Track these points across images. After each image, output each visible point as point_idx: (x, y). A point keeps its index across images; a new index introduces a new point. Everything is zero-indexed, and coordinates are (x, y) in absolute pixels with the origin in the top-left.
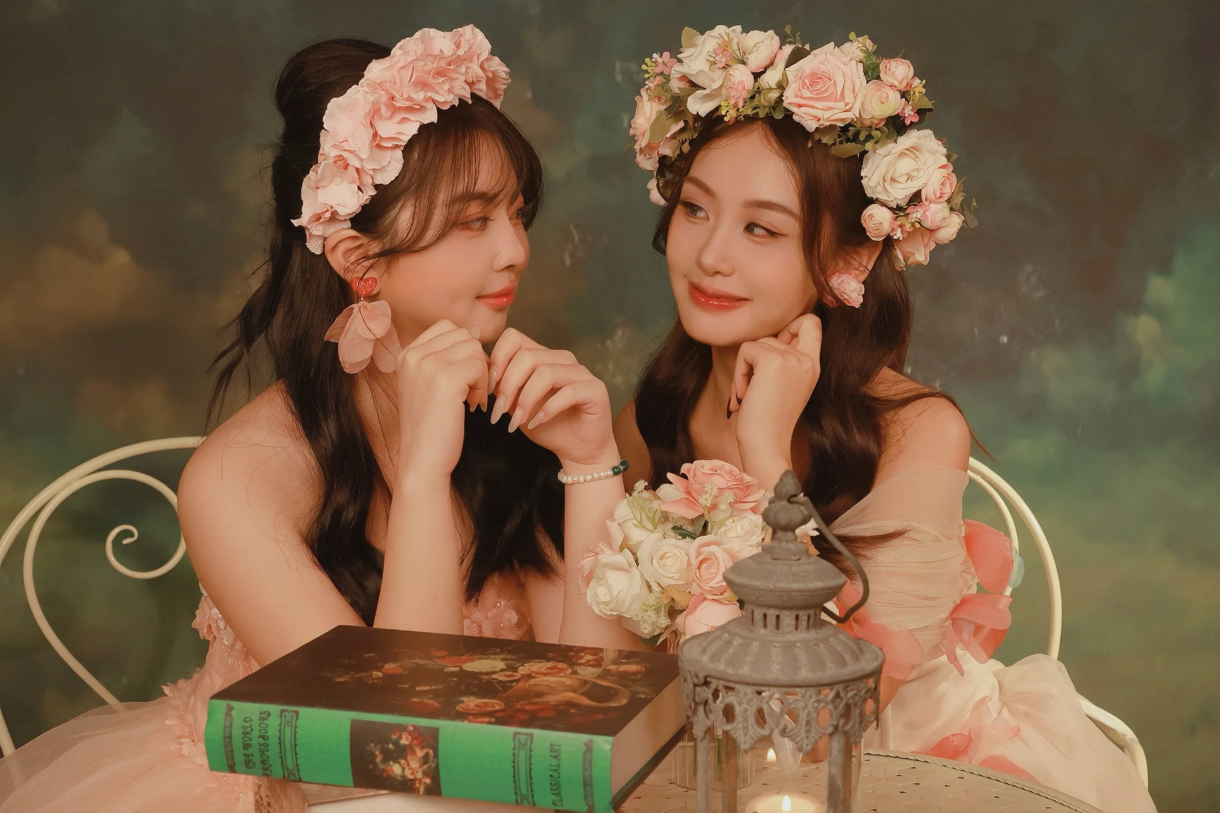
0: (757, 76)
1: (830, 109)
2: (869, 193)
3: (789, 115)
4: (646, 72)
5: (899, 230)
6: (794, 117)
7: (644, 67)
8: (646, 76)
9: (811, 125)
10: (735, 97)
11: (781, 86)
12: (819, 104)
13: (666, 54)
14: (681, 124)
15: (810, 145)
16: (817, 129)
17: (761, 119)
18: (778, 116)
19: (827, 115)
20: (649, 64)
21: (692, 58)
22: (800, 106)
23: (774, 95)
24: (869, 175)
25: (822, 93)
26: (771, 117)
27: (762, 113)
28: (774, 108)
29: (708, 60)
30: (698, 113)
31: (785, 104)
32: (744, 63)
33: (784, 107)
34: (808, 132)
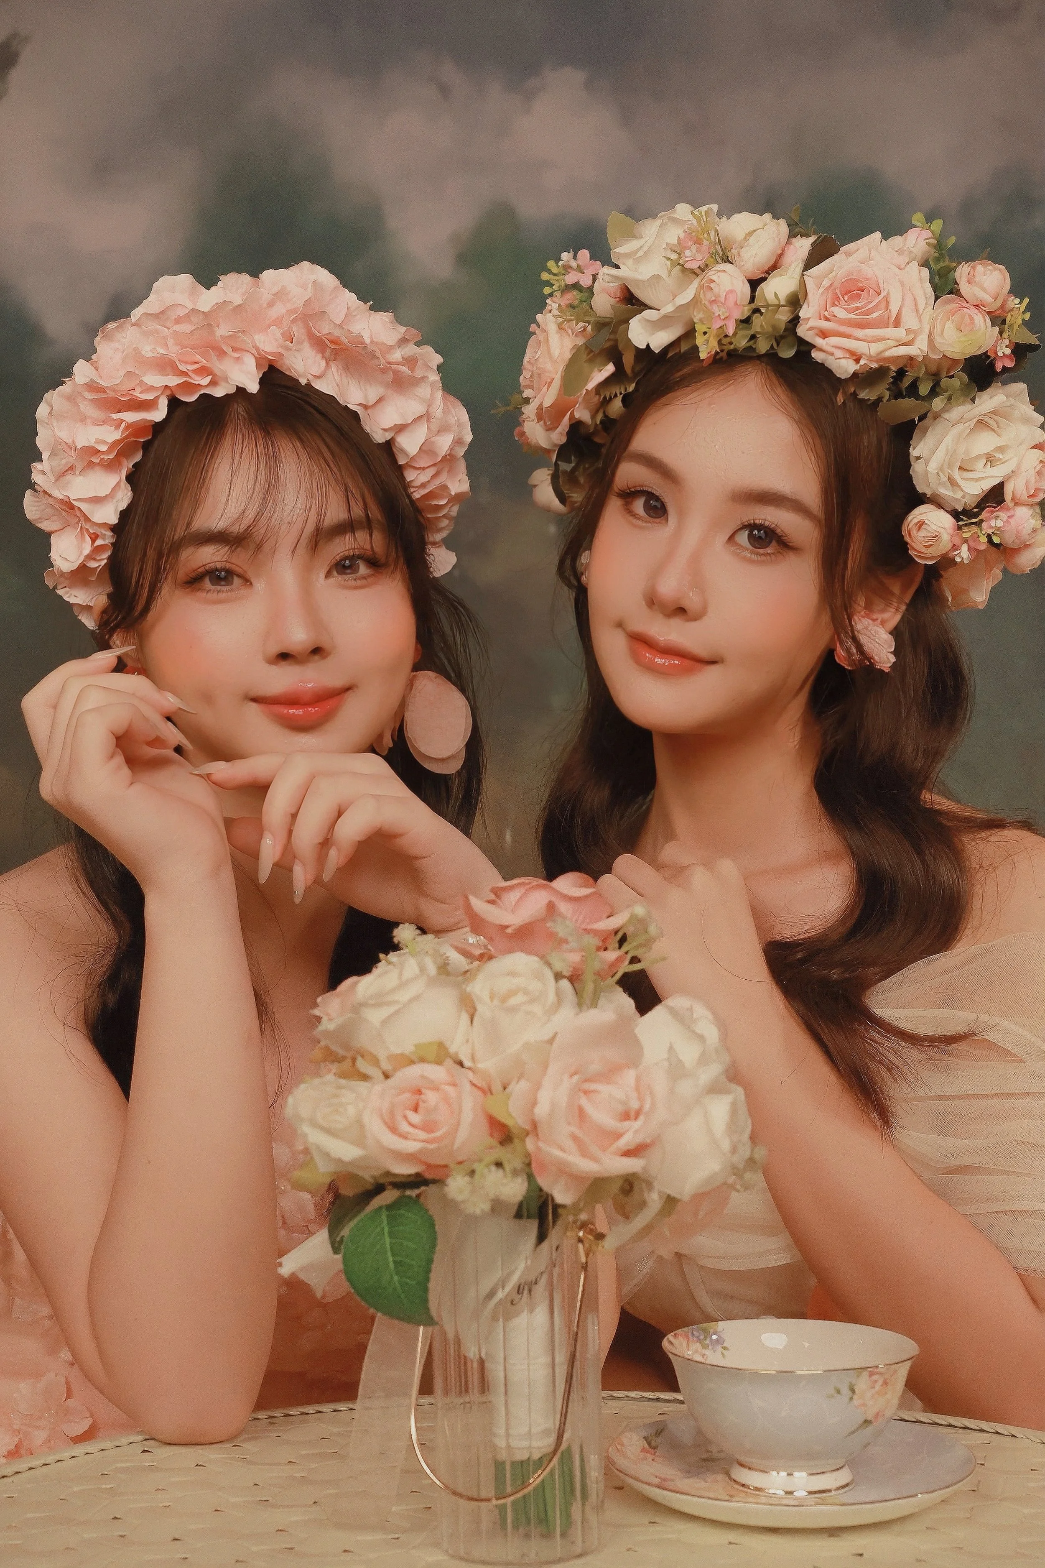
0: (755, 284)
1: (877, 339)
2: (921, 488)
3: (805, 348)
4: (549, 284)
5: (965, 547)
6: (815, 354)
7: (545, 276)
8: (547, 290)
9: (844, 367)
10: (722, 317)
11: (795, 301)
13: (584, 254)
14: (610, 368)
15: (840, 399)
16: (855, 375)
17: (760, 357)
18: (787, 353)
19: (875, 349)
20: (555, 270)
21: (640, 253)
22: (824, 334)
23: (784, 316)
24: (925, 455)
25: (868, 313)
26: (776, 354)
27: (763, 347)
28: (779, 339)
29: (669, 259)
30: (648, 346)
31: (801, 331)
32: (727, 260)
33: (799, 337)
34: (839, 379)
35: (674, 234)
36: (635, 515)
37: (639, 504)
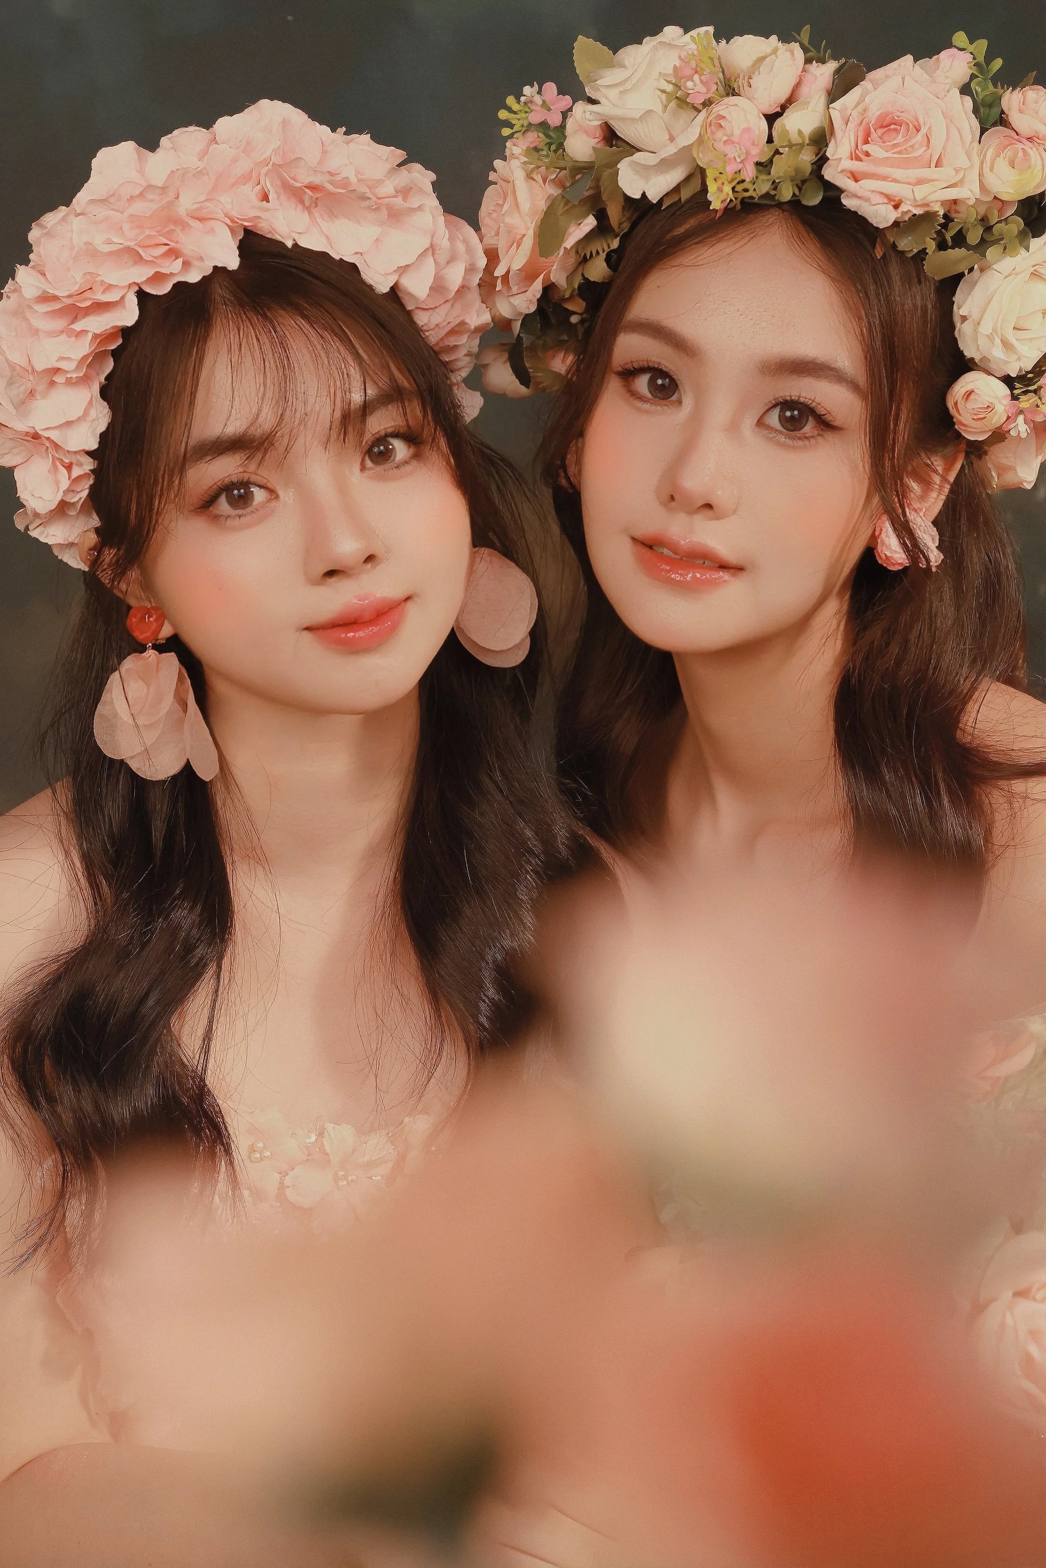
0: (771, 119)
1: (920, 182)
2: (968, 354)
3: (832, 193)
4: (506, 124)
5: (1020, 420)
6: (845, 201)
7: (502, 115)
8: (505, 132)
9: (882, 215)
10: (739, 160)
11: (820, 139)
12: (899, 173)
13: (550, 88)
14: (592, 223)
15: (879, 253)
16: (896, 224)
17: (780, 205)
18: (814, 199)
19: (921, 193)
20: (515, 107)
21: (628, 85)
23: (807, 157)
24: (975, 314)
25: (908, 151)
26: (799, 202)
27: (786, 193)
28: (801, 184)
29: (663, 91)
30: (644, 194)
31: (828, 173)
32: (734, 93)
33: (827, 181)
34: (877, 229)
35: (668, 62)
36: (641, 398)
37: (642, 383)
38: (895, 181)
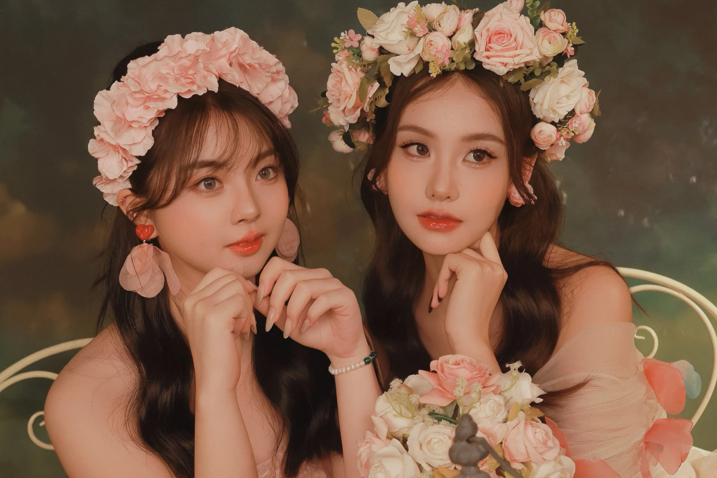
0: (450, 38)
2: (538, 117)
3: (479, 64)
4: (335, 48)
6: (484, 67)
7: (332, 44)
8: (334, 51)
10: (442, 58)
11: (472, 44)
12: (507, 54)
13: (352, 32)
14: (377, 85)
15: (501, 85)
16: (508, 73)
17: (460, 72)
18: (472, 67)
20: (338, 41)
21: (389, 31)
23: (467, 52)
24: (540, 102)
25: (510, 45)
26: (467, 69)
27: (462, 67)
28: (465, 61)
29: (404, 32)
30: (402, 74)
31: (477, 57)
32: (435, 30)
33: (477, 60)
34: (499, 76)
35: (405, 19)
36: (412, 155)
37: (414, 149)
38: (504, 57)
